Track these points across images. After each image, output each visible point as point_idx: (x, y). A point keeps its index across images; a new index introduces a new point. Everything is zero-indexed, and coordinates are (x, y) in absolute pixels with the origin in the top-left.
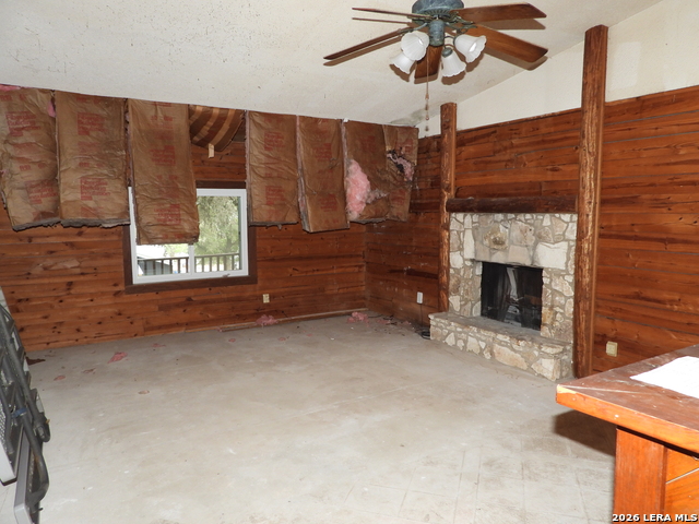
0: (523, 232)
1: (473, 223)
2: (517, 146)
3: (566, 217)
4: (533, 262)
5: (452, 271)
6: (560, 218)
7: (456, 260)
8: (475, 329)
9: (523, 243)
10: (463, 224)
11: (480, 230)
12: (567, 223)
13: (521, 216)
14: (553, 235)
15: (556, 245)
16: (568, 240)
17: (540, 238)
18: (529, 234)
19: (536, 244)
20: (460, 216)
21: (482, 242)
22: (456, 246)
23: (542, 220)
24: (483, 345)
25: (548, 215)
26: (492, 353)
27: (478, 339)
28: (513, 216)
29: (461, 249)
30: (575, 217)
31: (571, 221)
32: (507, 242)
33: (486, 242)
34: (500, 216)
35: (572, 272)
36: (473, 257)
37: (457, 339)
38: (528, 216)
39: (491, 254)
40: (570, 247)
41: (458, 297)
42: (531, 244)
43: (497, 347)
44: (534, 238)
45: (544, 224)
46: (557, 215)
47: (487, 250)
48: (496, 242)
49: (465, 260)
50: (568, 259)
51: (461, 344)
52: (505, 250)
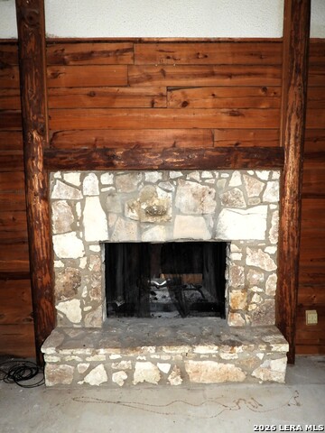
0: (199, 196)
1: (101, 186)
2: (172, 77)
3: (264, 174)
4: (214, 233)
5: (57, 264)
6: (255, 176)
7: (66, 246)
8: (151, 349)
9: (199, 211)
10: (81, 188)
11: (118, 197)
12: (265, 182)
13: (196, 175)
14: (246, 198)
15: (250, 210)
16: (268, 204)
17: (224, 202)
18: (209, 199)
19: (218, 210)
20: (73, 177)
21: (123, 215)
22: (66, 224)
23: (229, 179)
24: (165, 368)
25: (237, 175)
26: (183, 375)
27: (155, 362)
28: (180, 174)
29: (77, 227)
30: (276, 175)
31: (270, 179)
32: (170, 211)
33: (135, 214)
34: (156, 175)
35: (274, 241)
36: (105, 237)
37: (109, 372)
38: (206, 174)
39: (141, 231)
40: (270, 212)
41: (76, 302)
42: (210, 211)
43: (191, 365)
44: (215, 203)
45: (232, 183)
46: (251, 172)
47: (134, 225)
48: (151, 212)
49: (87, 245)
50: (269, 226)
51: (119, 378)
52: (168, 224)
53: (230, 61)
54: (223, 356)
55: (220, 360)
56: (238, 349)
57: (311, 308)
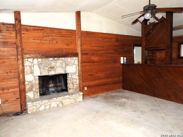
0: (62, 64)
1: (38, 62)
3: (74, 58)
4: (65, 72)
5: (26, 83)
6: (73, 59)
9: (62, 67)
10: (33, 62)
11: (42, 64)
12: (75, 60)
13: (61, 59)
14: (71, 63)
15: (72, 66)
16: (76, 64)
17: (67, 65)
18: (64, 64)
19: (66, 66)
20: (30, 60)
21: (44, 69)
22: (29, 72)
23: (68, 59)
24: (58, 103)
25: (69, 58)
26: (62, 104)
27: (56, 102)
28: (57, 58)
29: (32, 72)
30: (77, 58)
31: (76, 59)
32: (55, 67)
33: (47, 68)
34: (52, 59)
35: (78, 72)
36: (39, 75)
37: (45, 106)
38: (63, 58)
39: (49, 72)
40: (76, 66)
42: (64, 67)
43: (64, 101)
44: (65, 65)
45: (68, 60)
46: (72, 58)
47: (47, 71)
48: (51, 68)
49: (35, 77)
50: (76, 69)
52: (55, 70)
53: (66, 34)
54: (70, 98)
55: (70, 99)
56: (73, 95)
57: (85, 86)
